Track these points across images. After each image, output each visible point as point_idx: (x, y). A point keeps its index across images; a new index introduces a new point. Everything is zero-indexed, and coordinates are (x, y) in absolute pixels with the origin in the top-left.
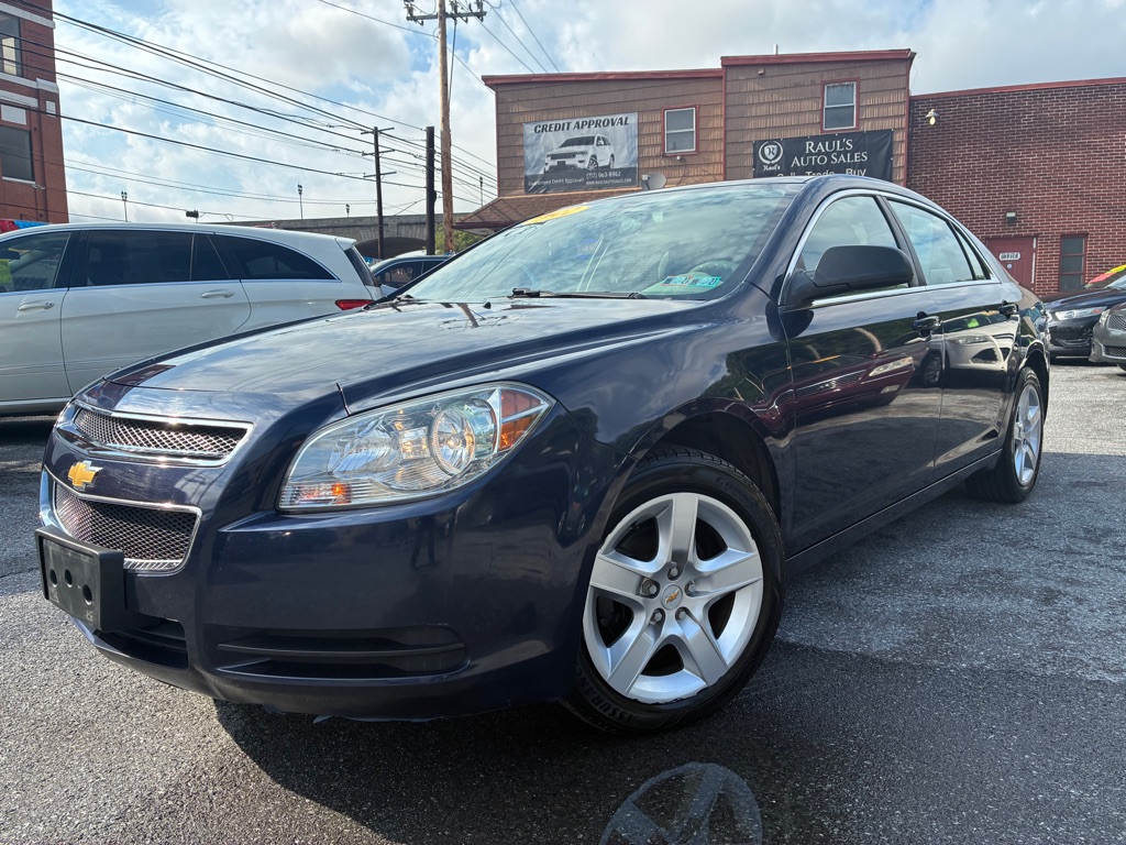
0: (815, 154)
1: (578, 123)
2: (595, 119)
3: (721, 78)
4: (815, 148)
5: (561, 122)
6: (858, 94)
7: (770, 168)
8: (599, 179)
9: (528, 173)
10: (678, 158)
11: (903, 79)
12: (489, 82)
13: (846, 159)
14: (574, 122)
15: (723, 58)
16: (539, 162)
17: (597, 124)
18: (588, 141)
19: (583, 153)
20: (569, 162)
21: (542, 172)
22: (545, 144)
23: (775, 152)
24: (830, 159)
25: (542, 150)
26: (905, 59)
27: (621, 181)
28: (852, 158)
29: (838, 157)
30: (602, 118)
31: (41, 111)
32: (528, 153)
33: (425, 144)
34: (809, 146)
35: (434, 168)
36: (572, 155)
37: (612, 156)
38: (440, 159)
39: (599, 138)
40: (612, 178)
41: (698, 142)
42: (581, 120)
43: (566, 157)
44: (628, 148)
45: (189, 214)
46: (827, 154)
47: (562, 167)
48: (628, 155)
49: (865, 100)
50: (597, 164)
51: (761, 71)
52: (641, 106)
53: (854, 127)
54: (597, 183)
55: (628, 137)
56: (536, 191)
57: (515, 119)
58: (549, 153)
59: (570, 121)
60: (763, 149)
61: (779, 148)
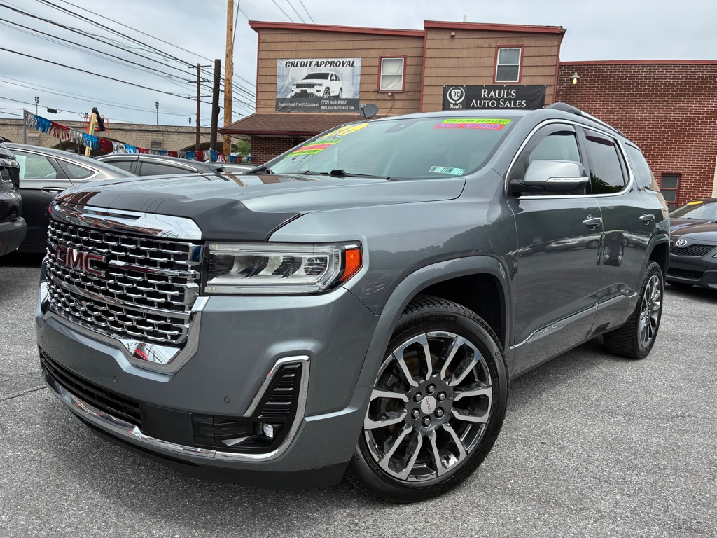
0: (487, 99)
1: (317, 62)
2: (330, 60)
3: (423, 37)
4: (488, 95)
5: (305, 60)
6: (522, 57)
7: (455, 106)
8: (330, 105)
9: (278, 97)
10: (389, 94)
11: (556, 48)
12: (254, 26)
13: (510, 105)
14: (315, 61)
15: (425, 22)
16: (288, 90)
17: (332, 64)
18: (324, 76)
19: (320, 85)
21: (289, 97)
22: (292, 76)
23: (459, 95)
24: (499, 104)
25: (290, 81)
26: (557, 34)
27: (346, 108)
28: (515, 104)
29: (505, 103)
30: (336, 60)
32: (279, 82)
33: (213, 72)
34: (484, 93)
35: (219, 90)
36: (312, 86)
37: (341, 89)
38: (224, 84)
39: (332, 75)
40: (340, 105)
41: (404, 83)
42: (320, 60)
43: (307, 87)
44: (353, 84)
45: (50, 110)
46: (496, 99)
47: (304, 94)
48: (352, 89)
49: (527, 61)
50: (330, 94)
51: (453, 34)
52: (364, 53)
53: (517, 81)
54: (329, 108)
55: (353, 76)
56: (284, 110)
57: (271, 55)
58: (295, 83)
59: (312, 60)
60: (450, 92)
61: (462, 92)
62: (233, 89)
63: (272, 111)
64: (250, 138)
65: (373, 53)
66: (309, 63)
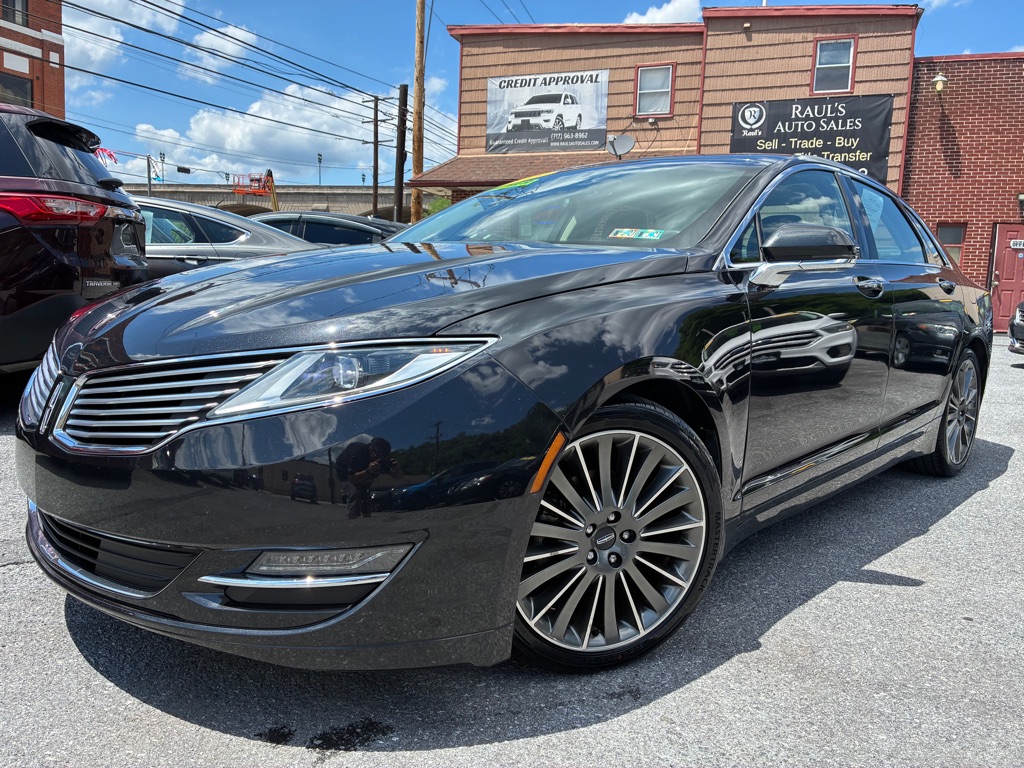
0: (802, 119)
1: (545, 79)
2: (563, 75)
3: (702, 33)
4: (802, 113)
6: (856, 53)
7: (751, 134)
8: (564, 140)
9: (489, 131)
10: (651, 120)
11: (910, 37)
12: (453, 32)
13: (837, 127)
14: (541, 78)
15: (704, 10)
16: (503, 121)
17: (566, 81)
18: (555, 99)
19: (549, 112)
20: (533, 120)
21: (504, 131)
22: (508, 100)
23: (757, 116)
24: (818, 125)
25: (506, 108)
26: (911, 15)
27: (588, 143)
28: (844, 124)
29: (828, 124)
30: (571, 75)
31: (45, 60)
32: (490, 110)
34: (796, 110)
35: (406, 128)
36: (537, 114)
37: (580, 116)
38: (412, 119)
39: (566, 97)
40: (578, 140)
41: (673, 104)
42: (548, 77)
43: (530, 116)
44: (596, 108)
45: (181, 170)
46: (815, 119)
47: (526, 124)
48: (596, 115)
49: (863, 60)
50: (563, 123)
51: (747, 25)
52: (613, 63)
53: (849, 90)
54: (562, 144)
55: (597, 96)
56: (497, 151)
57: (479, 73)
58: (513, 110)
59: (537, 76)
60: (743, 112)
61: (761, 111)
62: (425, 126)
63: (480, 153)
64: (450, 193)
65: (626, 62)
66: (533, 81)
